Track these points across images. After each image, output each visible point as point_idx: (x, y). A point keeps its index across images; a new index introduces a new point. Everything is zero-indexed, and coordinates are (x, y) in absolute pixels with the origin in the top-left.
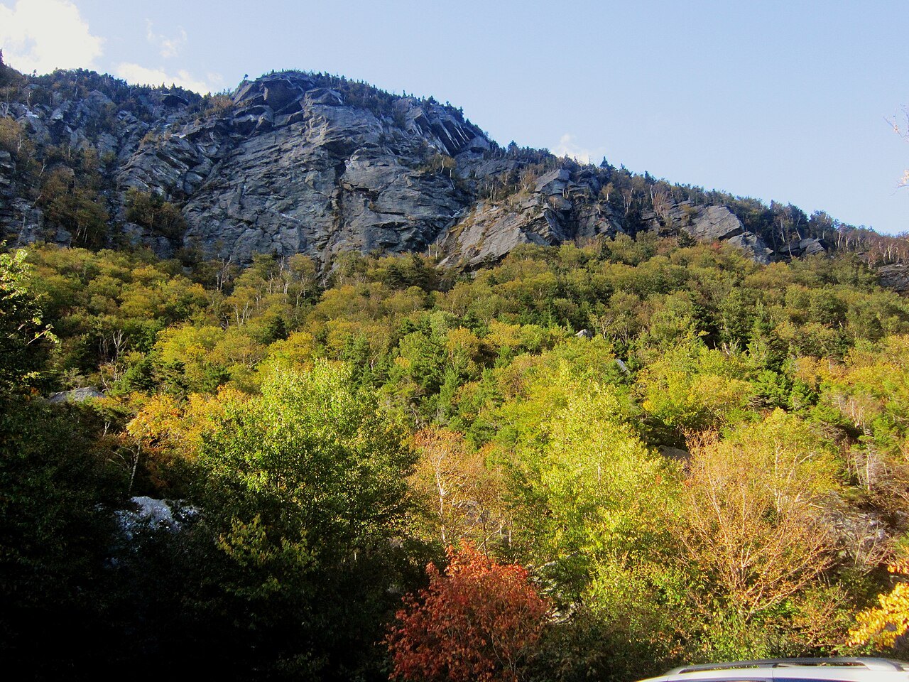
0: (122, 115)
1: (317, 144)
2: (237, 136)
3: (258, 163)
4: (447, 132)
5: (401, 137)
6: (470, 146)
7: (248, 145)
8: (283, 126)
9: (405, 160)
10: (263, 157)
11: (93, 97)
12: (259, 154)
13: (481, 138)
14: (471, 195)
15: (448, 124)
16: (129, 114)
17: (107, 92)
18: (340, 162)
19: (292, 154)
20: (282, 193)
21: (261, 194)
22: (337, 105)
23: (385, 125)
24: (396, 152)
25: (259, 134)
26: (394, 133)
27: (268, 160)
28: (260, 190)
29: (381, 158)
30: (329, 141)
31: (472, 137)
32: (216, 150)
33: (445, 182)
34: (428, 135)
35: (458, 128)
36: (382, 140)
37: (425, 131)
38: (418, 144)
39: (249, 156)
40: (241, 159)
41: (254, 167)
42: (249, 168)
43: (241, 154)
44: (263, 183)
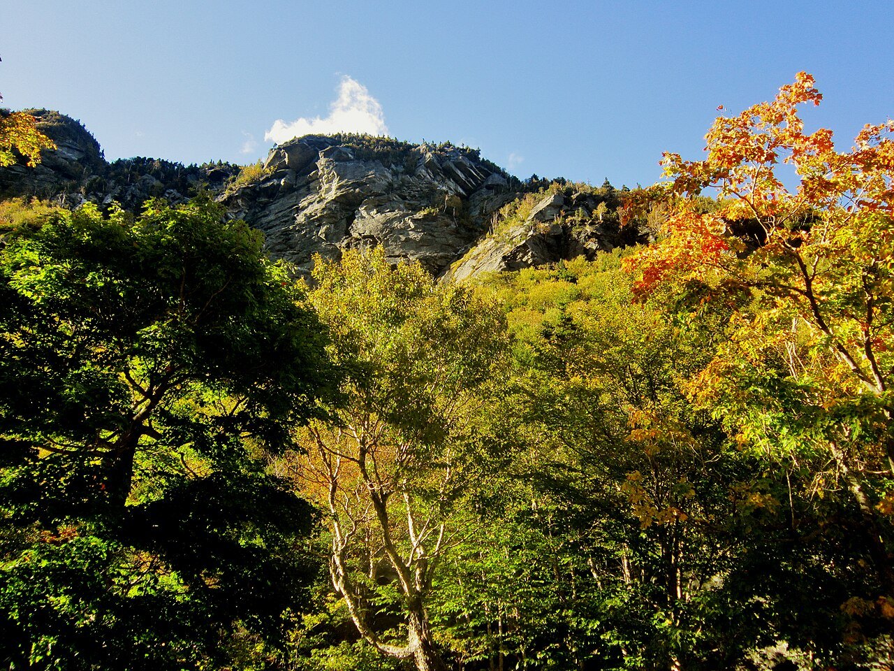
0: (168, 193)
1: (330, 199)
2: (263, 200)
3: (278, 222)
4: (459, 173)
5: (409, 183)
6: (485, 184)
7: (273, 207)
8: (303, 186)
9: (411, 205)
10: (284, 216)
11: (144, 180)
12: (280, 215)
13: (496, 176)
14: (476, 231)
15: (459, 165)
16: (174, 192)
17: (156, 175)
18: (351, 213)
19: (307, 211)
20: (297, 248)
21: (278, 251)
22: (349, 160)
23: (395, 174)
24: (404, 198)
25: (283, 196)
26: (403, 180)
27: (286, 219)
28: (278, 247)
29: (388, 204)
30: (339, 194)
31: (487, 175)
32: (244, 215)
33: (449, 221)
34: (439, 178)
35: (472, 168)
36: (390, 188)
37: (436, 174)
38: (427, 187)
39: (272, 217)
40: (264, 220)
41: (274, 226)
42: (270, 228)
43: (264, 216)
44: (280, 240)
